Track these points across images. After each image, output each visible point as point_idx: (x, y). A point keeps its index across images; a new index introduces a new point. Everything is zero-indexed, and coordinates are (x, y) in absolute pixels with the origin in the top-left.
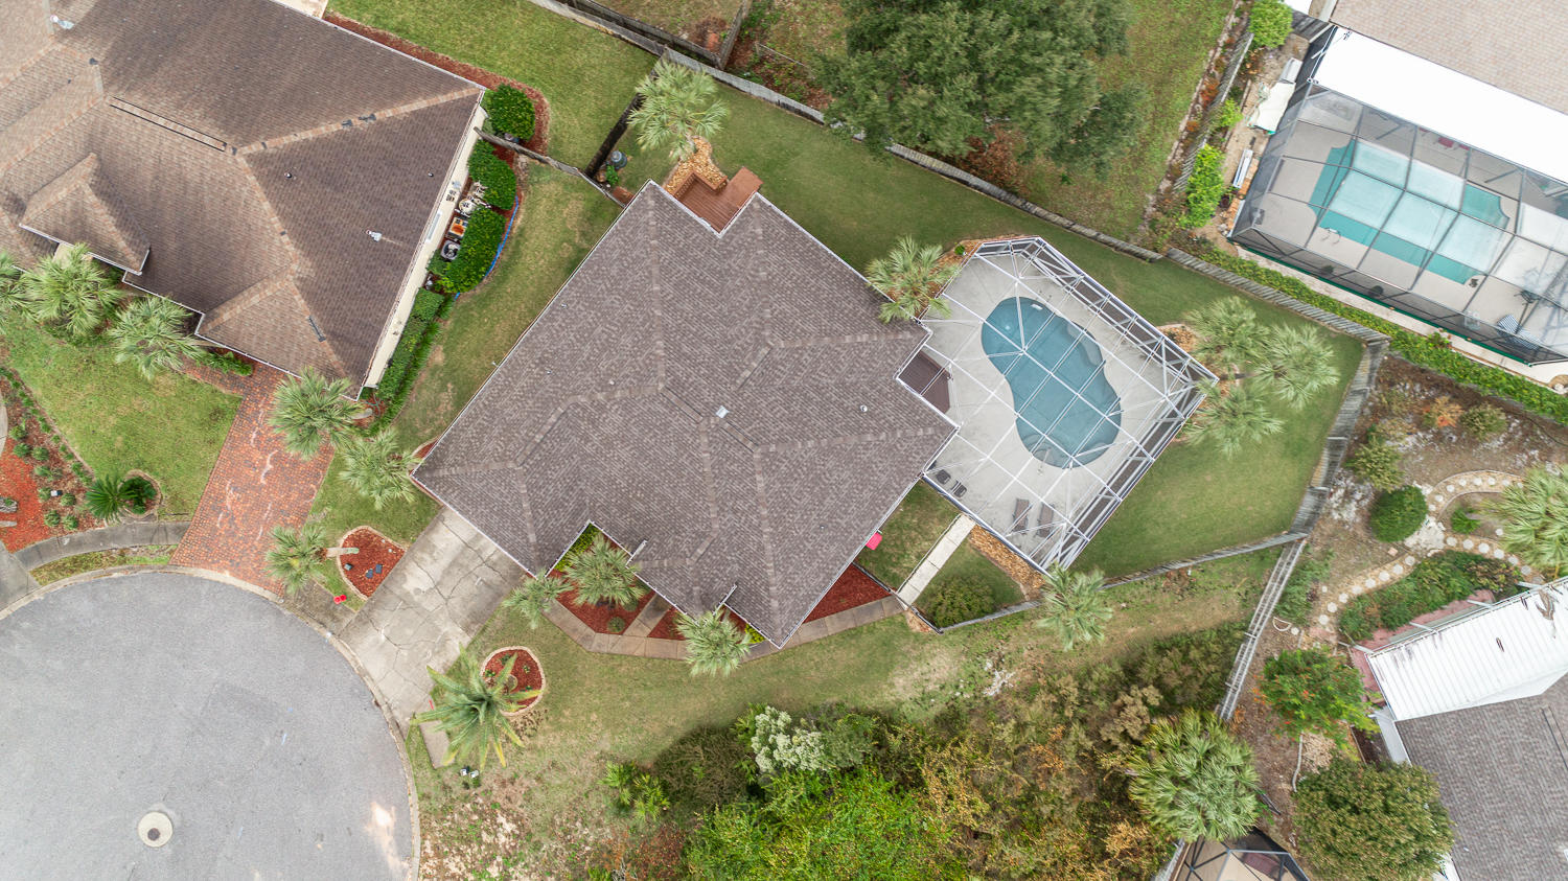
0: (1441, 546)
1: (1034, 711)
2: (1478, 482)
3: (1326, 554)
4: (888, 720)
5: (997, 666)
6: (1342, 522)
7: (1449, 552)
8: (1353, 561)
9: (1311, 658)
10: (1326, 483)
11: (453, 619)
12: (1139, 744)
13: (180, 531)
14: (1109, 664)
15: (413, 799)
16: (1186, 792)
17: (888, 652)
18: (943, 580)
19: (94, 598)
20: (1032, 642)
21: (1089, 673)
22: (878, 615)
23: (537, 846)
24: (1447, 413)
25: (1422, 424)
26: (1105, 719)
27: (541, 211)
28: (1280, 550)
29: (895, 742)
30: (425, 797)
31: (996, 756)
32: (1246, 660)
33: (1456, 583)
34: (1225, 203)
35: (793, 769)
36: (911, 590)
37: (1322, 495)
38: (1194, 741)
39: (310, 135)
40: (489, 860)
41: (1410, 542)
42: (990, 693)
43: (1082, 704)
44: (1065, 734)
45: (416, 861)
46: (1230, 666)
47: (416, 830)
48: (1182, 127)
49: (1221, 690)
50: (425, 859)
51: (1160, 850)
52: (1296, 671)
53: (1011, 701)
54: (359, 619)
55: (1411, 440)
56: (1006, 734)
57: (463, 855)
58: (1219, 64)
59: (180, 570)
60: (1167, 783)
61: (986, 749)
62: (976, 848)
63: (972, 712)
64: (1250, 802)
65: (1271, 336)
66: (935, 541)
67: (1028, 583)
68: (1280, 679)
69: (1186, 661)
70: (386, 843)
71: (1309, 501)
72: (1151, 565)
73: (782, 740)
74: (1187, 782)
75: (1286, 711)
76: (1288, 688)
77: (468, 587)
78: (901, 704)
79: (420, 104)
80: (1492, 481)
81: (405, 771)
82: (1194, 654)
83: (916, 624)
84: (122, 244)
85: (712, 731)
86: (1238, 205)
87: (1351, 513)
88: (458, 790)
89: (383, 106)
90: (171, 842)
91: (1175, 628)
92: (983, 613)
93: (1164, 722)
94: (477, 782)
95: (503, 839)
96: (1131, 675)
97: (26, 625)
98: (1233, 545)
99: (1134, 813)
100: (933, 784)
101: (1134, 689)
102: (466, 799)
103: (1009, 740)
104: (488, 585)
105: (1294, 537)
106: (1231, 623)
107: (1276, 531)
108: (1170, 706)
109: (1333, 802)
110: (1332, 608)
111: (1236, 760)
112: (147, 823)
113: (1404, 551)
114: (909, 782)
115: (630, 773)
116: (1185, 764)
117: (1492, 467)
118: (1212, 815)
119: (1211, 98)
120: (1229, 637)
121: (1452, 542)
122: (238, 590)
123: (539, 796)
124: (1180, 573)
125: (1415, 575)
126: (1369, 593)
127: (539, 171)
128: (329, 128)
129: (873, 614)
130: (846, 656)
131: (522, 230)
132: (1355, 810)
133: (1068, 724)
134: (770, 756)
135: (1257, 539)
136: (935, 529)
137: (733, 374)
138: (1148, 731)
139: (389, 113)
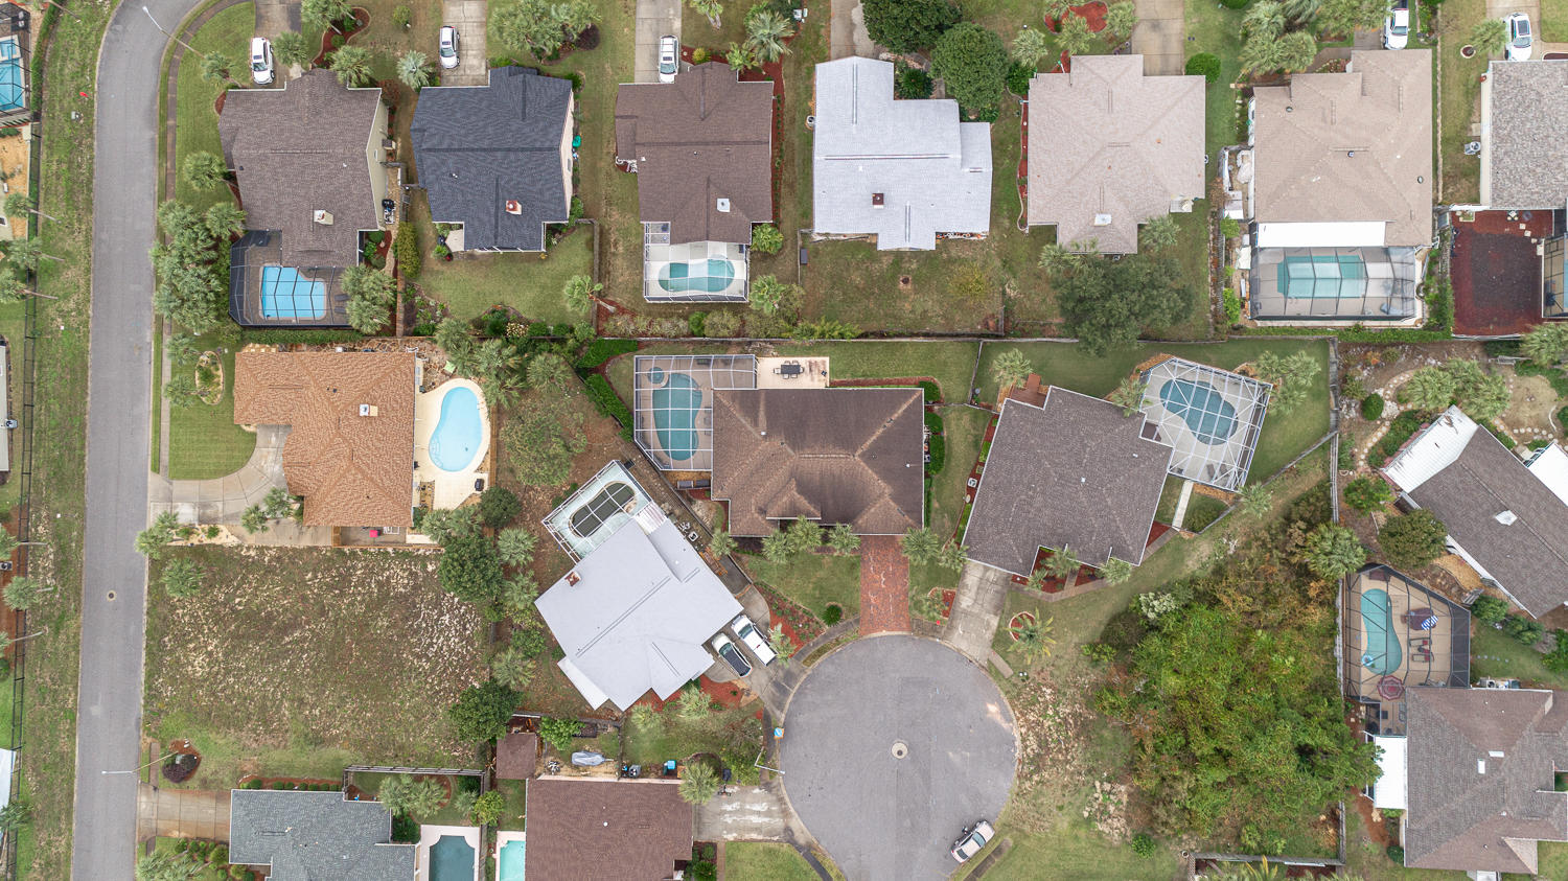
0: (1398, 412)
1: (1253, 552)
2: (1402, 378)
3: (1350, 435)
4: (1193, 581)
5: (1229, 540)
6: (1351, 419)
7: (1402, 413)
8: (1363, 433)
9: (1359, 482)
10: (1337, 406)
11: (988, 612)
12: (1304, 547)
13: (857, 621)
14: (1276, 519)
15: (1003, 695)
16: (1332, 556)
17: (1180, 551)
18: (1190, 512)
19: (833, 663)
20: (1239, 524)
21: (1270, 526)
22: (1168, 539)
23: (1065, 694)
24: (1374, 357)
25: (1366, 365)
26: (1285, 543)
27: (953, 427)
28: (1330, 442)
29: (1200, 588)
30: (1007, 693)
31: (1245, 577)
32: (1334, 494)
33: (1410, 426)
34: (1243, 306)
35: (1165, 612)
36: (1178, 521)
37: (1336, 412)
38: (1327, 535)
39: (874, 437)
40: (1046, 709)
41: (1384, 415)
42: (1231, 552)
43: (1273, 541)
44: (1271, 556)
45: (1015, 721)
46: (1329, 499)
47: (1009, 708)
48: (1209, 280)
49: (1330, 511)
50: (1018, 719)
51: (1333, 588)
52: (1355, 490)
53: (1241, 552)
54: (948, 628)
55: (1365, 373)
56: (1246, 565)
57: (1033, 711)
58: (1214, 249)
59: (865, 637)
60: (1322, 556)
61: (1240, 576)
62: (1254, 619)
63: (1227, 563)
64: (1360, 550)
65: (1288, 361)
66: (1178, 497)
67: (1227, 499)
68: (1350, 495)
69: (1309, 504)
70: (999, 719)
71: (1333, 416)
72: (1278, 470)
73: (1156, 603)
74: (1331, 553)
75: (1359, 507)
76: (1354, 498)
77: (989, 596)
78: (1194, 572)
79: (905, 407)
80: (1407, 376)
81: (995, 685)
82: (1311, 500)
83: (1186, 535)
84: (812, 509)
85: (1120, 615)
86: (1248, 304)
87: (1353, 413)
88: (1021, 684)
89: (892, 414)
90: (909, 752)
91: (1299, 493)
92: (1214, 519)
93: (1312, 533)
94: (1028, 678)
95: (1048, 697)
96: (1288, 520)
97: (809, 686)
98: (1308, 447)
99: (1314, 577)
100: (1224, 599)
101: (1292, 525)
102: (1026, 686)
103: (1248, 567)
104: (997, 592)
105: (1333, 434)
106: (1322, 481)
107: (1325, 434)
108: (1311, 526)
109: (1392, 535)
110: (1363, 457)
111: (1347, 535)
112: (895, 750)
113: (1383, 420)
114: (1214, 603)
115: (1093, 646)
116: (1327, 546)
117: (1406, 369)
118: (1347, 561)
119: (1217, 264)
120: (1324, 486)
121: (1402, 408)
122: (892, 636)
123: (1056, 673)
124: (1291, 468)
125: (1392, 429)
126: (1376, 445)
127: (945, 410)
128: (880, 431)
129: (1167, 538)
130: (1162, 562)
131: (948, 437)
132: (1401, 534)
133: (1271, 552)
134: (1153, 611)
135: (1318, 440)
136: (1176, 491)
137: (1080, 463)
138: (1306, 540)
139: (896, 415)
